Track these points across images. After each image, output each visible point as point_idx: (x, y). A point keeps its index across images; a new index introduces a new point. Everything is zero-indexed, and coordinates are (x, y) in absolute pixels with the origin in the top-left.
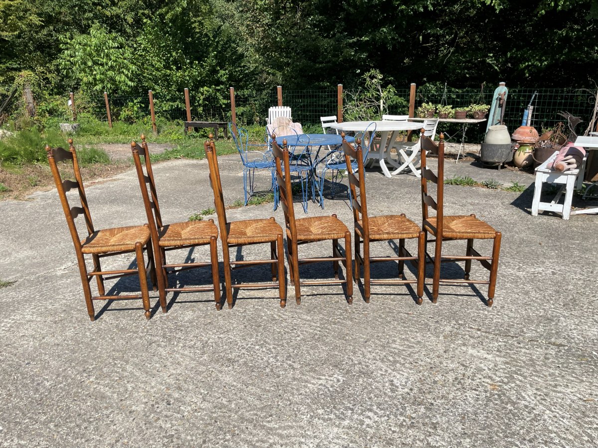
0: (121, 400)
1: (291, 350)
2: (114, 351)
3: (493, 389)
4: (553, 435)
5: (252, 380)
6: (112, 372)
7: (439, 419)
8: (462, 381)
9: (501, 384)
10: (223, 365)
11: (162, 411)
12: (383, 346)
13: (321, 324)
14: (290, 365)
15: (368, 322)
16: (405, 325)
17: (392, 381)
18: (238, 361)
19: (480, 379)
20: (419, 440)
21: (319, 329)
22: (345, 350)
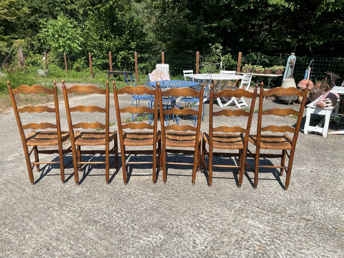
1: (136, 216)
2: (25, 211)
3: (259, 249)
5: (106, 236)
6: (19, 226)
8: (240, 242)
9: (265, 246)
10: (90, 224)
11: (42, 254)
12: (195, 216)
13: (159, 199)
14: (132, 227)
15: (189, 199)
16: (212, 202)
17: (195, 240)
18: (100, 222)
19: (252, 241)
21: (157, 202)
22: (170, 218)
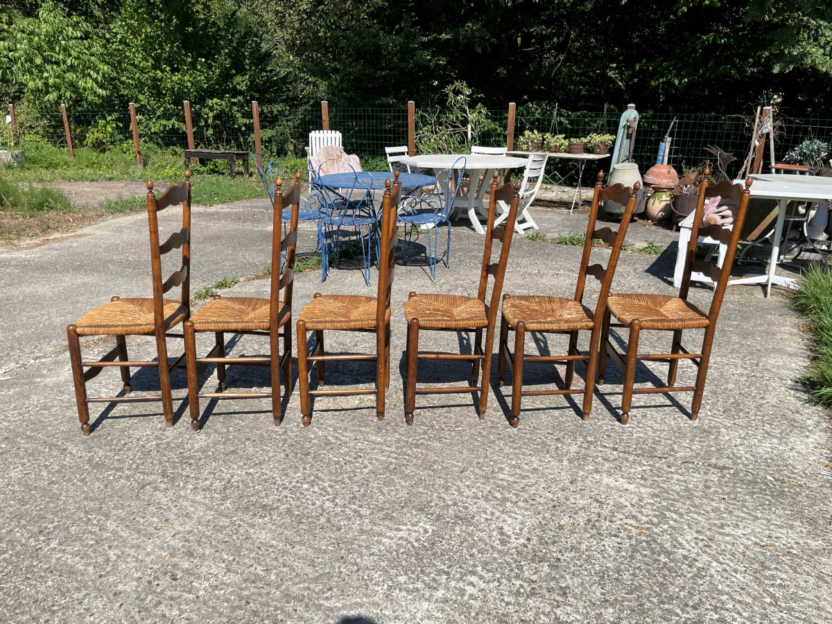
0: (101, 576)
1: (356, 488)
3: (640, 534)
4: (724, 598)
5: (300, 535)
6: (84, 533)
7: (569, 581)
8: (597, 524)
9: (649, 526)
10: (255, 515)
11: (164, 590)
12: (486, 478)
13: (397, 448)
14: (355, 511)
15: (463, 443)
16: (515, 446)
17: (502, 528)
18: (278, 508)
19: (621, 519)
20: (543, 613)
21: (394, 455)
22: (433, 485)
